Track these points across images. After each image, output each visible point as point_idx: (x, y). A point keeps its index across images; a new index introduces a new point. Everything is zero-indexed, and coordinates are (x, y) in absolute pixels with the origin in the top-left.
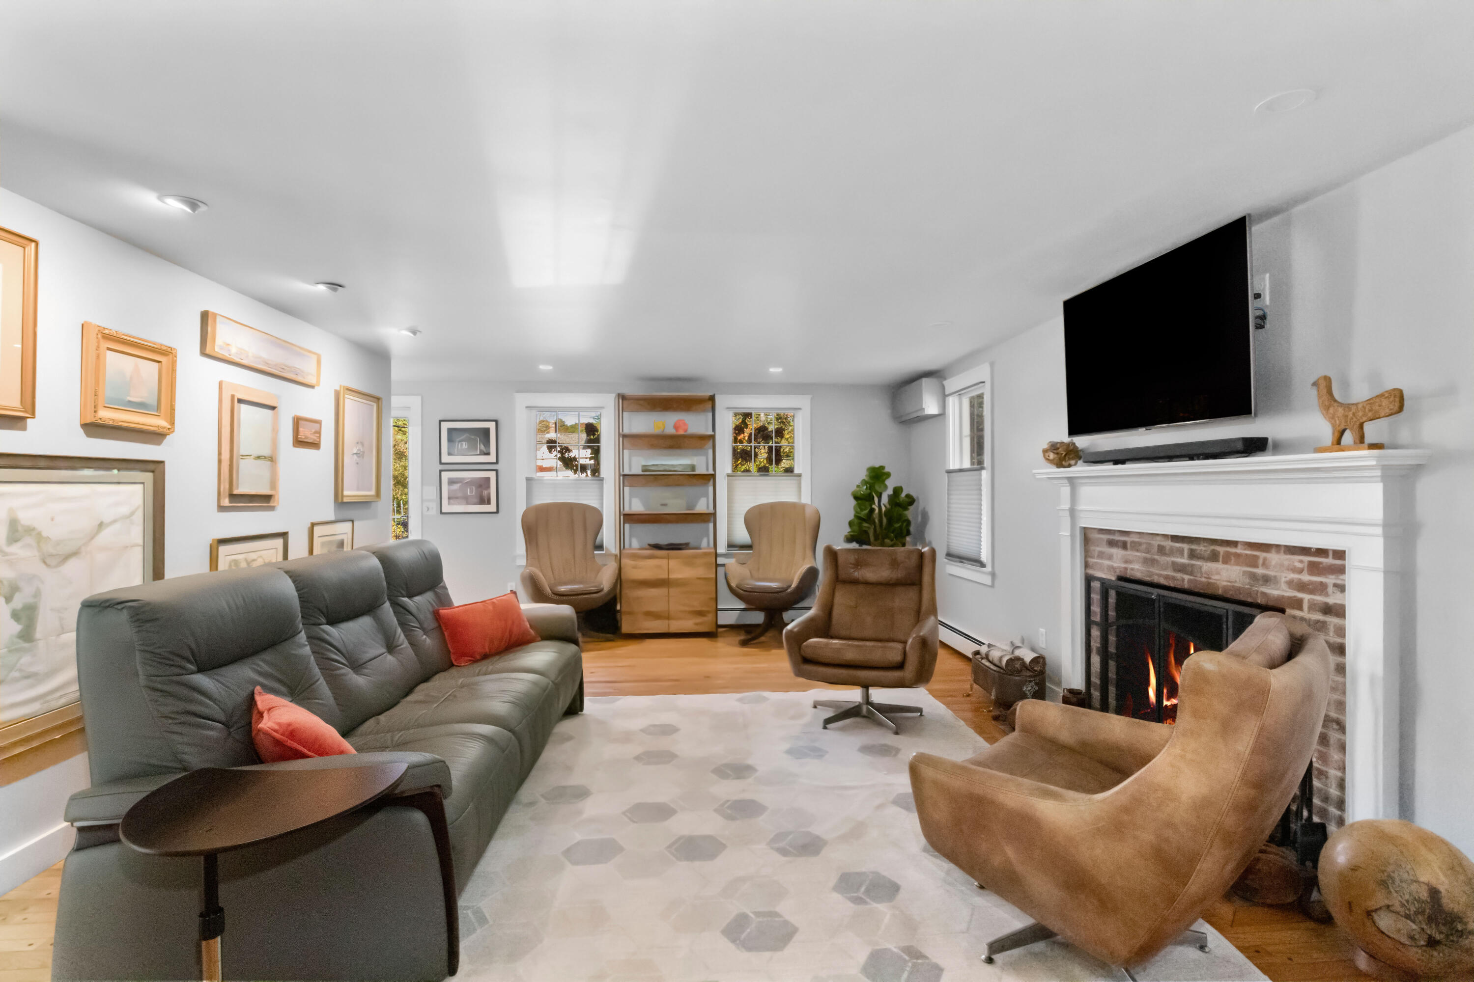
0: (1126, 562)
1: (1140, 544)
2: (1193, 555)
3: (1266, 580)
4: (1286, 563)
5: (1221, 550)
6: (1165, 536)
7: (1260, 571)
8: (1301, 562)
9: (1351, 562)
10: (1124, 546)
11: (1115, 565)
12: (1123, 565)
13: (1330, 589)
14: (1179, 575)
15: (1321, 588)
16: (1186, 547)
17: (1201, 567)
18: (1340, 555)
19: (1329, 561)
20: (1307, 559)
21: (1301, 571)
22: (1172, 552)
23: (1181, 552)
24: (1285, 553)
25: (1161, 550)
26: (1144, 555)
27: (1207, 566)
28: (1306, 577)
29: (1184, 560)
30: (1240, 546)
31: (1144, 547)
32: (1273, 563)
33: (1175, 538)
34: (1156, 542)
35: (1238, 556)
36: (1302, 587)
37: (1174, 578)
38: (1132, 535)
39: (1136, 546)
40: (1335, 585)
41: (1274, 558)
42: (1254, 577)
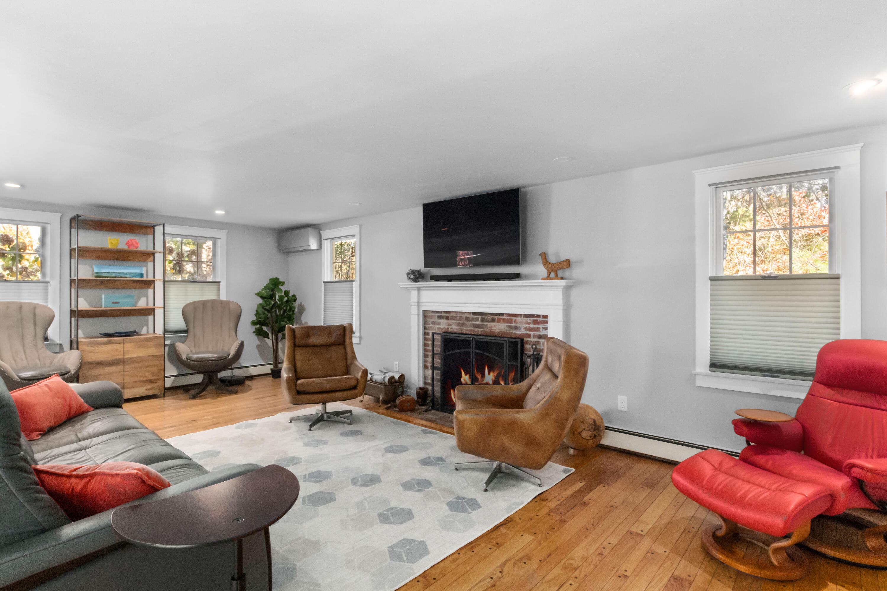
0: (448, 325)
1: (456, 317)
2: (483, 320)
3: (516, 328)
4: (524, 321)
5: (496, 317)
6: (470, 313)
7: (513, 325)
8: (530, 320)
9: (550, 319)
10: (447, 318)
11: (442, 327)
12: (446, 327)
13: (541, 329)
14: (476, 329)
15: (538, 329)
16: (480, 317)
17: (487, 325)
18: (546, 317)
19: (541, 319)
20: (532, 319)
21: (529, 324)
22: (473, 319)
23: (477, 319)
24: (524, 317)
25: (467, 319)
26: (458, 322)
27: (490, 324)
28: (532, 326)
29: (479, 323)
30: (504, 316)
31: (458, 318)
32: (519, 321)
33: (474, 314)
34: (464, 316)
35: (504, 319)
36: (530, 329)
37: (473, 331)
38: (452, 313)
39: (453, 318)
40: (543, 328)
41: (519, 319)
42: (511, 327)
